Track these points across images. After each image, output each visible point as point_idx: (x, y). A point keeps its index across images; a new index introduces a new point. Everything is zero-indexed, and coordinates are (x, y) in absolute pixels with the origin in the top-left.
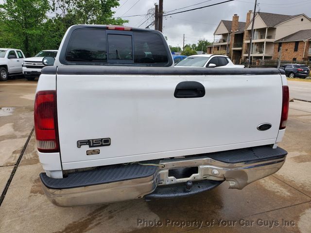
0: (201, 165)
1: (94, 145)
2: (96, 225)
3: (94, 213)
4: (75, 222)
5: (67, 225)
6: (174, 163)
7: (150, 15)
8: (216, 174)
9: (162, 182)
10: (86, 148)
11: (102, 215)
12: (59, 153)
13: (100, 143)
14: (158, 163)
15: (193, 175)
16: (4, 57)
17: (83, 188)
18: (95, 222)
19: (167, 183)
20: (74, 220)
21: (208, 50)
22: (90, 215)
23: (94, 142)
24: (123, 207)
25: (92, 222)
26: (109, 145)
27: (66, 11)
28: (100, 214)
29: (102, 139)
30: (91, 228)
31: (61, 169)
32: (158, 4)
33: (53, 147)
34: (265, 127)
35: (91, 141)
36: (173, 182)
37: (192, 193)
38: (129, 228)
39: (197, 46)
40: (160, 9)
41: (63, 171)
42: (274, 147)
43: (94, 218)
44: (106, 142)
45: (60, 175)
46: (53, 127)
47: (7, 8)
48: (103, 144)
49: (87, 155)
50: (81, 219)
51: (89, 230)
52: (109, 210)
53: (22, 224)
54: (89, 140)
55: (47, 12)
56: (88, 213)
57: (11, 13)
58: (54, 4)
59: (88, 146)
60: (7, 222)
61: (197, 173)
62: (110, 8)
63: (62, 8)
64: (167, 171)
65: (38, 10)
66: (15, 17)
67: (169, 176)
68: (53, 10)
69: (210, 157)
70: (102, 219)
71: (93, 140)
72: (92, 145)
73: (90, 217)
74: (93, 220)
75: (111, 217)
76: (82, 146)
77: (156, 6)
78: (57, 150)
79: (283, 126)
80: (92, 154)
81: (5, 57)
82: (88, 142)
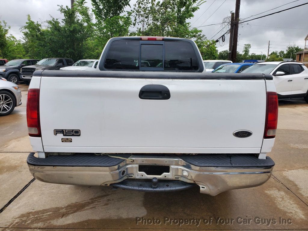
0: (172, 165)
1: (67, 134)
2: (91, 208)
3: (96, 198)
4: (77, 203)
5: (70, 203)
6: (144, 160)
7: (226, 24)
8: (185, 176)
9: (132, 175)
10: (61, 136)
11: (100, 201)
12: (41, 138)
13: (71, 133)
14: (127, 157)
15: (165, 173)
16: (91, 67)
17: (52, 167)
18: (91, 206)
19: (137, 177)
20: (77, 201)
21: (297, 57)
22: (92, 199)
23: (67, 132)
24: (121, 198)
25: (89, 205)
26: (79, 135)
27: (145, 25)
28: (99, 200)
29: (73, 130)
30: (86, 210)
31: (43, 151)
32: (234, 12)
33: (36, 133)
34: (243, 134)
35: (65, 131)
36: (143, 177)
37: (158, 189)
38: (116, 216)
39: (285, 52)
40: (236, 16)
41: (46, 153)
42: (260, 157)
43: (92, 202)
44: (77, 133)
45: (43, 156)
46: (37, 117)
47: (98, 26)
48: (74, 134)
49: (62, 142)
50: (82, 201)
51: (84, 210)
52: (108, 199)
53: (40, 197)
54: (62, 130)
55: (129, 27)
56: (90, 198)
57: (101, 30)
58: (135, 20)
59: (62, 135)
60: (31, 193)
61: (169, 172)
62: (185, 19)
63: (142, 22)
64: (137, 166)
65: (122, 26)
66: (104, 33)
67: (139, 171)
68: (134, 24)
69: (181, 158)
70: (99, 204)
71: (66, 130)
72: (65, 134)
73: (90, 201)
74: (91, 204)
75: (106, 204)
76: (57, 134)
77: (233, 14)
78: (39, 135)
79: (268, 135)
80: (66, 142)
81: (93, 67)
82: (62, 131)
